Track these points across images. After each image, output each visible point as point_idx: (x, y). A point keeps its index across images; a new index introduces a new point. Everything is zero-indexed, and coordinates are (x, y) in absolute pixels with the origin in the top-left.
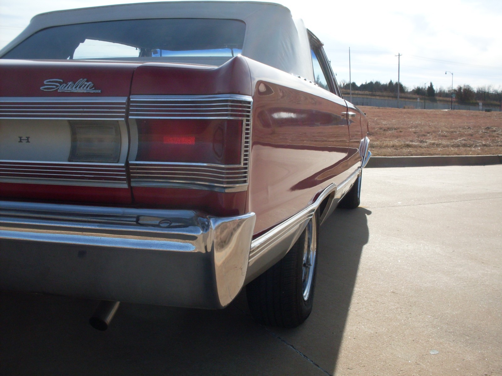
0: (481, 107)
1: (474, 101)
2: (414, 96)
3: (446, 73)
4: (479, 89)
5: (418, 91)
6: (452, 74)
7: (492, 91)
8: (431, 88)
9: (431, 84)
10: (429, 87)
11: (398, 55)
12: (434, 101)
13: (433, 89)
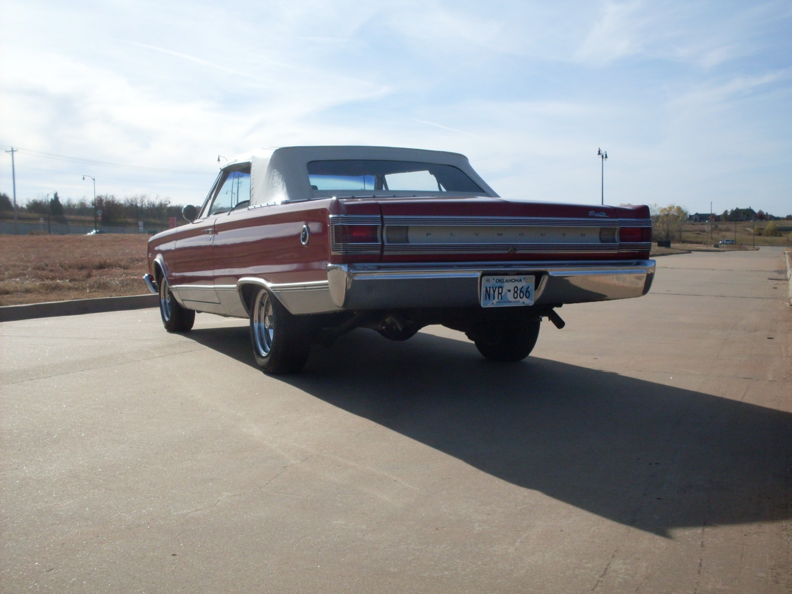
0: (141, 229)
1: (123, 220)
2: (32, 215)
3: (84, 179)
4: (128, 201)
5: (36, 207)
6: (94, 179)
7: (146, 204)
8: (56, 201)
9: (56, 195)
10: (52, 200)
11: (11, 150)
12: (65, 221)
13: (59, 202)
